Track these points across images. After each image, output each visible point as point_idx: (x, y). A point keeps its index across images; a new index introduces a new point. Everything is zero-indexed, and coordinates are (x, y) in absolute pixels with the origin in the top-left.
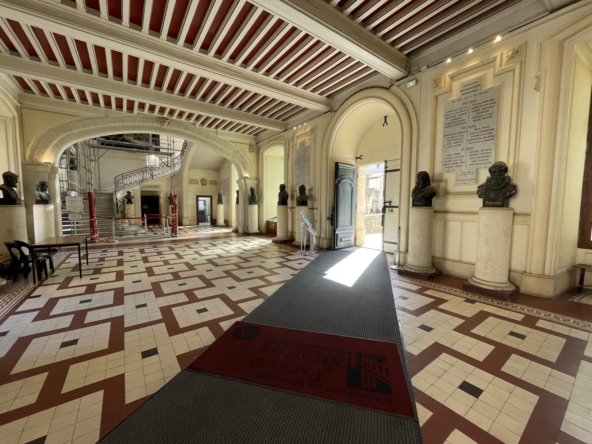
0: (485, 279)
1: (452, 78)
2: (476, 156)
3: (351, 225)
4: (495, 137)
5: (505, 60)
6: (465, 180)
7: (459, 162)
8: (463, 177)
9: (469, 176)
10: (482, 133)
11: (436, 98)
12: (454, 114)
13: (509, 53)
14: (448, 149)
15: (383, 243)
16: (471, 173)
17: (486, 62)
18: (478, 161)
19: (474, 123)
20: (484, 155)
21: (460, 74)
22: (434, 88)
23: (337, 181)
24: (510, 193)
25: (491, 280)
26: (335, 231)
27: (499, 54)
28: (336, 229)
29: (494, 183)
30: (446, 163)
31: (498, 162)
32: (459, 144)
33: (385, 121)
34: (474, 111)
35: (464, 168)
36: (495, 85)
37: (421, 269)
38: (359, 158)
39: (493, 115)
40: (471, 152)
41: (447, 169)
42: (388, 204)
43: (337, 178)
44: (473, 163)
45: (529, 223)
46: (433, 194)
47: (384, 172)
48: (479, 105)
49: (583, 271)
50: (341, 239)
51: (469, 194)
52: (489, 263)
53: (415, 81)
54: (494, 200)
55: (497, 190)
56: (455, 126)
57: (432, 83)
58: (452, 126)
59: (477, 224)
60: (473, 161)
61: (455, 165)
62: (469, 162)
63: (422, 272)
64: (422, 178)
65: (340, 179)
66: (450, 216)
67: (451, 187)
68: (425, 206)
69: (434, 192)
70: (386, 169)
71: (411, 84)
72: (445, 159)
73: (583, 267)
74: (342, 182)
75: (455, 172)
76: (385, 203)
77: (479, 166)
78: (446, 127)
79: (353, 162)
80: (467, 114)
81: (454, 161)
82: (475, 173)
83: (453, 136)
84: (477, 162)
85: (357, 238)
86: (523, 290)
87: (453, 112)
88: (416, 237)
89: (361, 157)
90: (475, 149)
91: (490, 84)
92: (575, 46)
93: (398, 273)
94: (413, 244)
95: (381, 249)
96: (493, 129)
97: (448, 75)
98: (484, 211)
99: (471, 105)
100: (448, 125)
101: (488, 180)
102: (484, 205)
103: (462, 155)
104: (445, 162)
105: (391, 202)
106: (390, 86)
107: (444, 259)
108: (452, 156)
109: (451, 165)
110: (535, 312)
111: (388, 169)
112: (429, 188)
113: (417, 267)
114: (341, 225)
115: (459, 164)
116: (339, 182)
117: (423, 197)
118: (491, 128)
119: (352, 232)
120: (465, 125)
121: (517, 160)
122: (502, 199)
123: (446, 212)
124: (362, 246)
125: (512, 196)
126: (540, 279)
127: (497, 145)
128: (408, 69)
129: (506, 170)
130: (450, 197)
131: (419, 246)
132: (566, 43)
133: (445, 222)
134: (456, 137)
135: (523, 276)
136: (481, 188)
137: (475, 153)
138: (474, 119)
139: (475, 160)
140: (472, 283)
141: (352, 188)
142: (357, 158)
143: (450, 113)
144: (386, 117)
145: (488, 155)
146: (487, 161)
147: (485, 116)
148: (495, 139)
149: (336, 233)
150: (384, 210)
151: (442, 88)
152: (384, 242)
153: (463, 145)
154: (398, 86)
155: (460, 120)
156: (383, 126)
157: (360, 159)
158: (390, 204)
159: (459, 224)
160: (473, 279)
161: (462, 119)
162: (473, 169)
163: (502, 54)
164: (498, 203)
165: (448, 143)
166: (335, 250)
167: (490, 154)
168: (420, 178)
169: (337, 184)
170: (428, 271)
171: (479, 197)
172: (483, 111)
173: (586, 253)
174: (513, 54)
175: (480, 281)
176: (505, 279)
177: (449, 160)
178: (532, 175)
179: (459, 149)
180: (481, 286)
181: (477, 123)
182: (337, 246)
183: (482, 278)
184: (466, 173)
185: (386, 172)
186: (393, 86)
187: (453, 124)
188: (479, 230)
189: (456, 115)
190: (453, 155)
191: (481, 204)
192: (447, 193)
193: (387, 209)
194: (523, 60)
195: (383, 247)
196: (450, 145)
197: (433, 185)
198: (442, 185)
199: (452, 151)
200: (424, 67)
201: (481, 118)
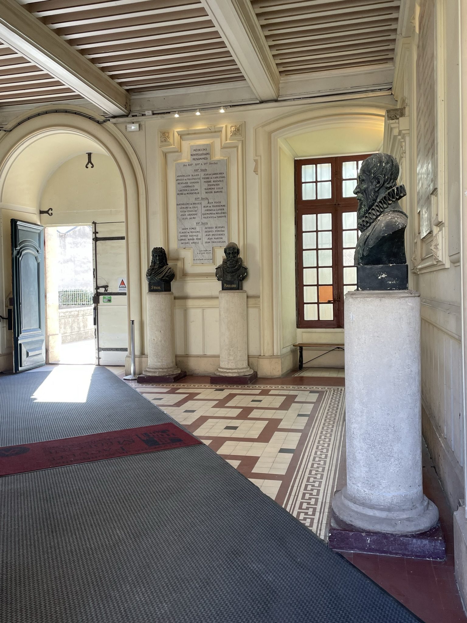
0: (230, 367)
1: (182, 135)
2: (211, 233)
3: (40, 327)
4: (226, 215)
5: (229, 135)
6: (203, 259)
7: (195, 238)
8: (200, 256)
9: (206, 256)
10: (215, 208)
11: (165, 155)
12: (186, 180)
13: (232, 129)
14: (183, 221)
15: (99, 351)
16: (208, 252)
17: (213, 130)
18: (213, 238)
19: (207, 195)
20: (219, 233)
21: (188, 134)
22: (162, 142)
23: (15, 252)
24: (243, 275)
25: (234, 367)
26: (16, 340)
27: (224, 126)
28: (18, 336)
29: (230, 265)
30: (182, 238)
31: (231, 243)
32: (194, 216)
33: (90, 161)
34: (206, 182)
35: (200, 245)
36: (222, 158)
37: (165, 370)
38: (47, 212)
39: (223, 190)
40: (206, 228)
41: (183, 246)
42: (102, 290)
43: (16, 247)
44: (209, 241)
45: (258, 306)
46: (172, 276)
47: (93, 239)
48: (210, 176)
49: (301, 348)
50: (28, 353)
51: (207, 275)
52: (232, 349)
53: (137, 125)
54: (231, 283)
55: (233, 272)
56: (188, 195)
57: (160, 136)
58: (185, 194)
59: (217, 310)
60: (209, 239)
61: (192, 241)
62: (205, 239)
63: (167, 374)
64: (159, 256)
65: (21, 249)
66: (190, 303)
67: (190, 268)
68: (165, 291)
69: (173, 273)
70: (95, 235)
71: (133, 128)
72: (180, 233)
73: (301, 345)
74: (23, 253)
75: (192, 249)
76: (97, 288)
77: (215, 244)
78: (178, 194)
79: (35, 218)
80: (200, 183)
81: (190, 236)
82: (211, 252)
83: (187, 206)
84: (212, 240)
85: (50, 350)
86: (260, 375)
87: (185, 178)
88: (157, 331)
89: (50, 212)
90: (209, 225)
91: (218, 156)
92: (278, 139)
93: (138, 382)
94: (154, 340)
95: (95, 361)
96: (224, 206)
97: (177, 132)
98: (223, 294)
99: (202, 174)
100: (181, 192)
101: (225, 262)
102: (223, 289)
103: (198, 229)
104: (181, 236)
105: (107, 286)
106: (104, 121)
107: (187, 356)
108: (188, 231)
109: (187, 241)
110: (268, 387)
111: (98, 236)
112: (167, 269)
113: (160, 368)
114: (26, 329)
115: (195, 241)
116: (19, 253)
117: (161, 279)
118: (222, 204)
119: (42, 341)
120: (199, 196)
121: (246, 242)
122: (237, 282)
123: (185, 298)
124: (60, 363)
125: (244, 278)
126: (271, 359)
127: (228, 223)
128: (128, 107)
129: (238, 252)
130: (188, 279)
131: (161, 341)
132: (272, 135)
133: (186, 311)
134: (190, 208)
135: (259, 359)
136: (219, 269)
137: (210, 230)
138: (207, 191)
139: (210, 237)
140: (218, 374)
141: (38, 264)
142: (41, 212)
143: (182, 178)
144: (90, 155)
145: (221, 233)
146: (221, 240)
147: (216, 190)
148: (227, 216)
149: (19, 342)
150: (96, 299)
151: (170, 145)
152: (99, 349)
153: (198, 219)
154: (115, 124)
155: (192, 188)
156: (87, 167)
157: (49, 214)
158: (106, 290)
159: (199, 311)
160: (219, 369)
161: (195, 188)
162: (209, 247)
163: (226, 126)
164: (234, 286)
165: (182, 213)
166: (18, 373)
167: (223, 233)
168: (156, 256)
169: (16, 257)
170: (173, 372)
171: (218, 280)
172: (214, 183)
173: (303, 332)
174: (235, 131)
175: (225, 370)
176: (245, 364)
177: (185, 234)
178: (258, 257)
179: (193, 223)
180: (226, 375)
181: (210, 196)
182: (21, 366)
183: (227, 367)
184: (203, 252)
185: (96, 239)
186: (108, 122)
187: (186, 192)
188: (220, 315)
189: (189, 181)
190: (188, 229)
191: (220, 288)
192: (185, 275)
193: (101, 297)
194: (244, 139)
195: (99, 358)
196: (185, 217)
197: (170, 264)
198: (179, 264)
199: (188, 224)
200: (149, 112)
201: (213, 191)
